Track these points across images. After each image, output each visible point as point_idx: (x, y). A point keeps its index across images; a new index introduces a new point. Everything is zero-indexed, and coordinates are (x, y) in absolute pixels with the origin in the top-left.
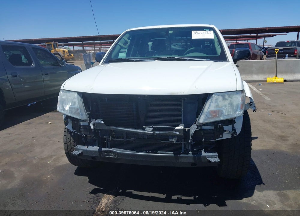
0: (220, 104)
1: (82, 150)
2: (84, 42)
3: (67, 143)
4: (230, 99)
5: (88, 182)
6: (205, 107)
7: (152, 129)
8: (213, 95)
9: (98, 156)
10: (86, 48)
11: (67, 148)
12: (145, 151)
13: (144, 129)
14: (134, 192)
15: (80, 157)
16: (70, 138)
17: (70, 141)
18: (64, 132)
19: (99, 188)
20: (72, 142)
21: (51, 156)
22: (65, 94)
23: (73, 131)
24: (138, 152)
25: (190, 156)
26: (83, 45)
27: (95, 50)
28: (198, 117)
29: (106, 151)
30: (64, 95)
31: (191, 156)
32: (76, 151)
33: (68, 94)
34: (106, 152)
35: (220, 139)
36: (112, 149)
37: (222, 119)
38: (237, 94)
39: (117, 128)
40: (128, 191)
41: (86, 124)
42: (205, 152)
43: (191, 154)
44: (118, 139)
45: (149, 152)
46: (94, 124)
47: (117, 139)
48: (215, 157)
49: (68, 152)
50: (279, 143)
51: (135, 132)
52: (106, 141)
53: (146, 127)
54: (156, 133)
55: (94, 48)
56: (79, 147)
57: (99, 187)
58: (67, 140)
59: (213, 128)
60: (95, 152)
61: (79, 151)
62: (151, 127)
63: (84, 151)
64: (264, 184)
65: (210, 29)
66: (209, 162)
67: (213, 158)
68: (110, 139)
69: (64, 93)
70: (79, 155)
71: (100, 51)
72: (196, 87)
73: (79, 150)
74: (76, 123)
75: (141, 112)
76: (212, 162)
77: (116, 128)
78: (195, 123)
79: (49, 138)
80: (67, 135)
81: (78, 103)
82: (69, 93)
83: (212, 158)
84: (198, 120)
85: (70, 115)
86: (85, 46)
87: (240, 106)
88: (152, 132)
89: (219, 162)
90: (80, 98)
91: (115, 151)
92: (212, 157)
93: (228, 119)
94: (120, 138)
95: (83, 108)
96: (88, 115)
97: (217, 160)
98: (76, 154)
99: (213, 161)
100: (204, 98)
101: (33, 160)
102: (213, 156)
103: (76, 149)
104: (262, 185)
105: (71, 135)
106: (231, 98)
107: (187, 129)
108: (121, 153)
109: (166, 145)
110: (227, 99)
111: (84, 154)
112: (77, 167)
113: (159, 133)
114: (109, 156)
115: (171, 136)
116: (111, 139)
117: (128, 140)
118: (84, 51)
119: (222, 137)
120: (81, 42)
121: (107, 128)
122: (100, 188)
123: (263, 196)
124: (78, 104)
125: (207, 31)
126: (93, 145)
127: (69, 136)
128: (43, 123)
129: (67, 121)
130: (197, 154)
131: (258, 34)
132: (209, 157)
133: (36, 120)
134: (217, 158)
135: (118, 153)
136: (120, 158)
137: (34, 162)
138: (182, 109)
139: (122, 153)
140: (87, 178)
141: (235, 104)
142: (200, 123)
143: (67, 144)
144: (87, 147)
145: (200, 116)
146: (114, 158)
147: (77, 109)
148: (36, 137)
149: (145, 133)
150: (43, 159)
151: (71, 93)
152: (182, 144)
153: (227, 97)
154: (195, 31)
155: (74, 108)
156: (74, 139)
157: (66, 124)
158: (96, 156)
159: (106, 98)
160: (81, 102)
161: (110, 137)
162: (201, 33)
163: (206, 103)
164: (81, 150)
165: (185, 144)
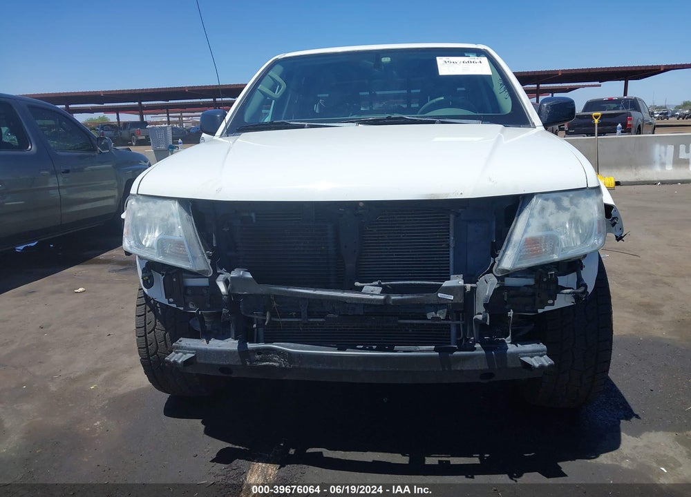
0: (552, 221)
1: (195, 350)
2: (142, 103)
3: (145, 335)
4: (573, 208)
5: (203, 433)
6: (514, 228)
7: (380, 289)
8: (534, 199)
9: (238, 364)
10: (148, 118)
11: (147, 347)
12: (362, 347)
13: (359, 289)
14: (327, 453)
15: (189, 370)
16: (153, 323)
17: (153, 330)
18: (138, 306)
19: (234, 446)
20: (160, 331)
21: (96, 373)
22: (144, 205)
23: (165, 301)
24: (345, 350)
25: (479, 355)
26: (141, 110)
27: (169, 122)
28: (497, 256)
29: (259, 351)
30: (140, 209)
31: (482, 355)
32: (177, 353)
33: (151, 204)
34: (259, 354)
35: (547, 308)
36: (274, 346)
37: (556, 257)
38: (588, 195)
39: (290, 290)
40: (310, 450)
41: (203, 282)
42: (514, 342)
43: (479, 349)
44: (286, 320)
45: (371, 349)
46: (226, 282)
47: (283, 320)
48: (539, 354)
49: (149, 358)
50: (644, 320)
51: (337, 297)
52: (255, 326)
53: (362, 284)
54: (393, 298)
55: (168, 117)
56: (185, 342)
57: (233, 444)
58: (145, 326)
59: (531, 281)
60: (228, 353)
61: (185, 353)
62: (377, 283)
63: (198, 352)
64: (637, 416)
65: (479, 53)
66: (527, 366)
67: (536, 356)
68: (268, 318)
69: (140, 203)
70: (186, 362)
71: (181, 125)
72: (490, 179)
73: (185, 350)
74: (174, 280)
75: (346, 247)
76: (534, 367)
77: (286, 289)
78: (490, 271)
79: (86, 327)
80: (145, 314)
81: (182, 227)
82: (155, 203)
83: (532, 357)
84: (497, 262)
85: (159, 259)
86: (146, 111)
87: (596, 225)
88: (382, 297)
89: (550, 366)
90: (185, 214)
91: (283, 350)
92: (532, 354)
93: (570, 259)
94: (291, 317)
95: (195, 242)
96: (209, 257)
97: (546, 361)
98: (180, 361)
99: (537, 365)
100: (511, 206)
101: (49, 383)
102: (533, 352)
103: (177, 348)
104: (634, 419)
105: (155, 315)
106: (576, 205)
107: (469, 286)
108: (299, 354)
109: (410, 331)
110: (567, 209)
111: (198, 361)
112: (168, 395)
113: (400, 297)
114: (268, 363)
115: (431, 305)
116: (270, 319)
117: (311, 320)
118: (143, 124)
119: (553, 304)
120: (137, 103)
121: (262, 289)
122: (237, 447)
123: (645, 446)
124: (182, 231)
125: (473, 58)
126: (222, 337)
127: (151, 316)
128: (62, 292)
129: (151, 277)
130: (494, 349)
131: (541, 86)
132: (524, 356)
133: (44, 285)
134: (545, 356)
135: (290, 353)
136: (297, 366)
137: (53, 388)
138: (452, 238)
139: (303, 354)
140: (198, 424)
141: (586, 219)
142: (504, 271)
143: (146, 338)
144: (208, 343)
145: (501, 252)
146: (280, 367)
147: (180, 244)
148: (50, 325)
149: (363, 299)
150: (74, 380)
151: (160, 202)
152: (450, 325)
153: (566, 202)
154: (445, 58)
155: (170, 241)
156: (164, 324)
157: (148, 283)
158: (232, 363)
159: (253, 215)
160: (190, 226)
161: (268, 314)
162: (458, 63)
163: (517, 220)
164: (192, 349)
165: (458, 326)
